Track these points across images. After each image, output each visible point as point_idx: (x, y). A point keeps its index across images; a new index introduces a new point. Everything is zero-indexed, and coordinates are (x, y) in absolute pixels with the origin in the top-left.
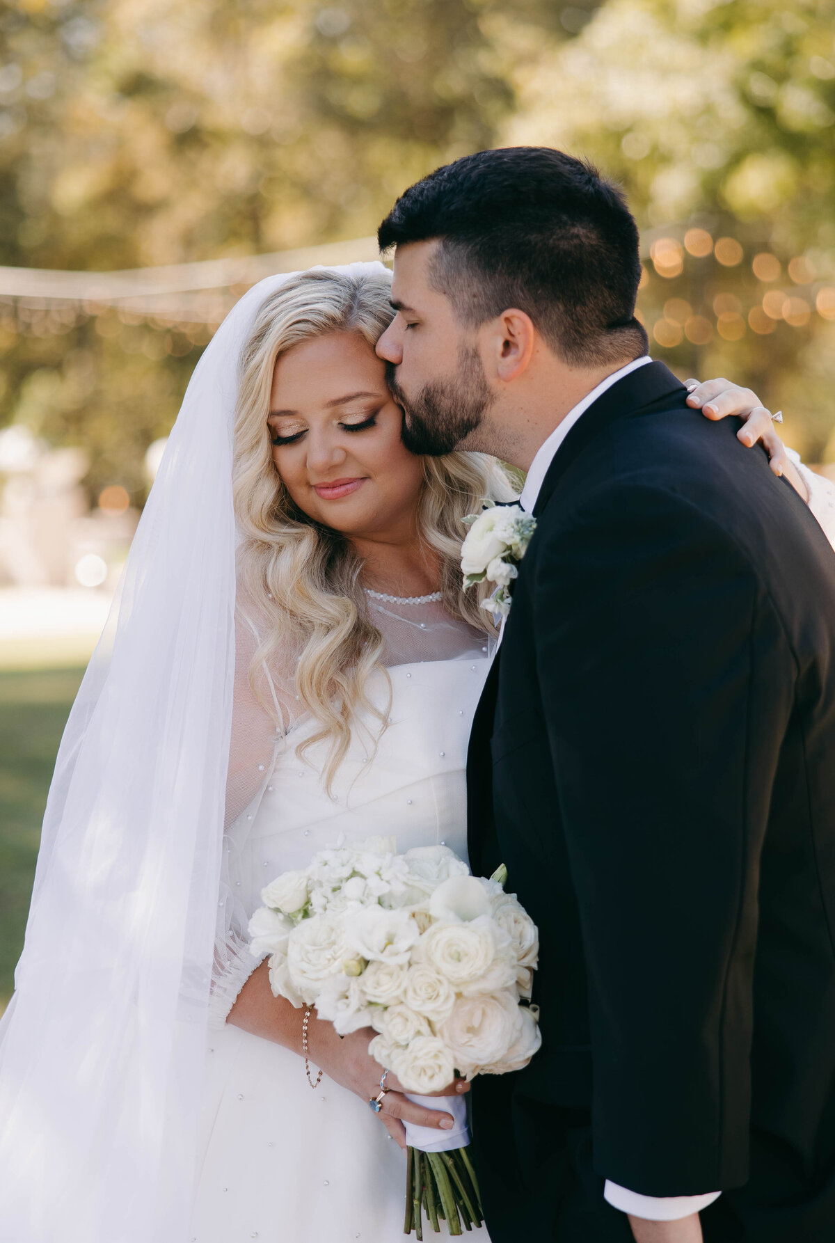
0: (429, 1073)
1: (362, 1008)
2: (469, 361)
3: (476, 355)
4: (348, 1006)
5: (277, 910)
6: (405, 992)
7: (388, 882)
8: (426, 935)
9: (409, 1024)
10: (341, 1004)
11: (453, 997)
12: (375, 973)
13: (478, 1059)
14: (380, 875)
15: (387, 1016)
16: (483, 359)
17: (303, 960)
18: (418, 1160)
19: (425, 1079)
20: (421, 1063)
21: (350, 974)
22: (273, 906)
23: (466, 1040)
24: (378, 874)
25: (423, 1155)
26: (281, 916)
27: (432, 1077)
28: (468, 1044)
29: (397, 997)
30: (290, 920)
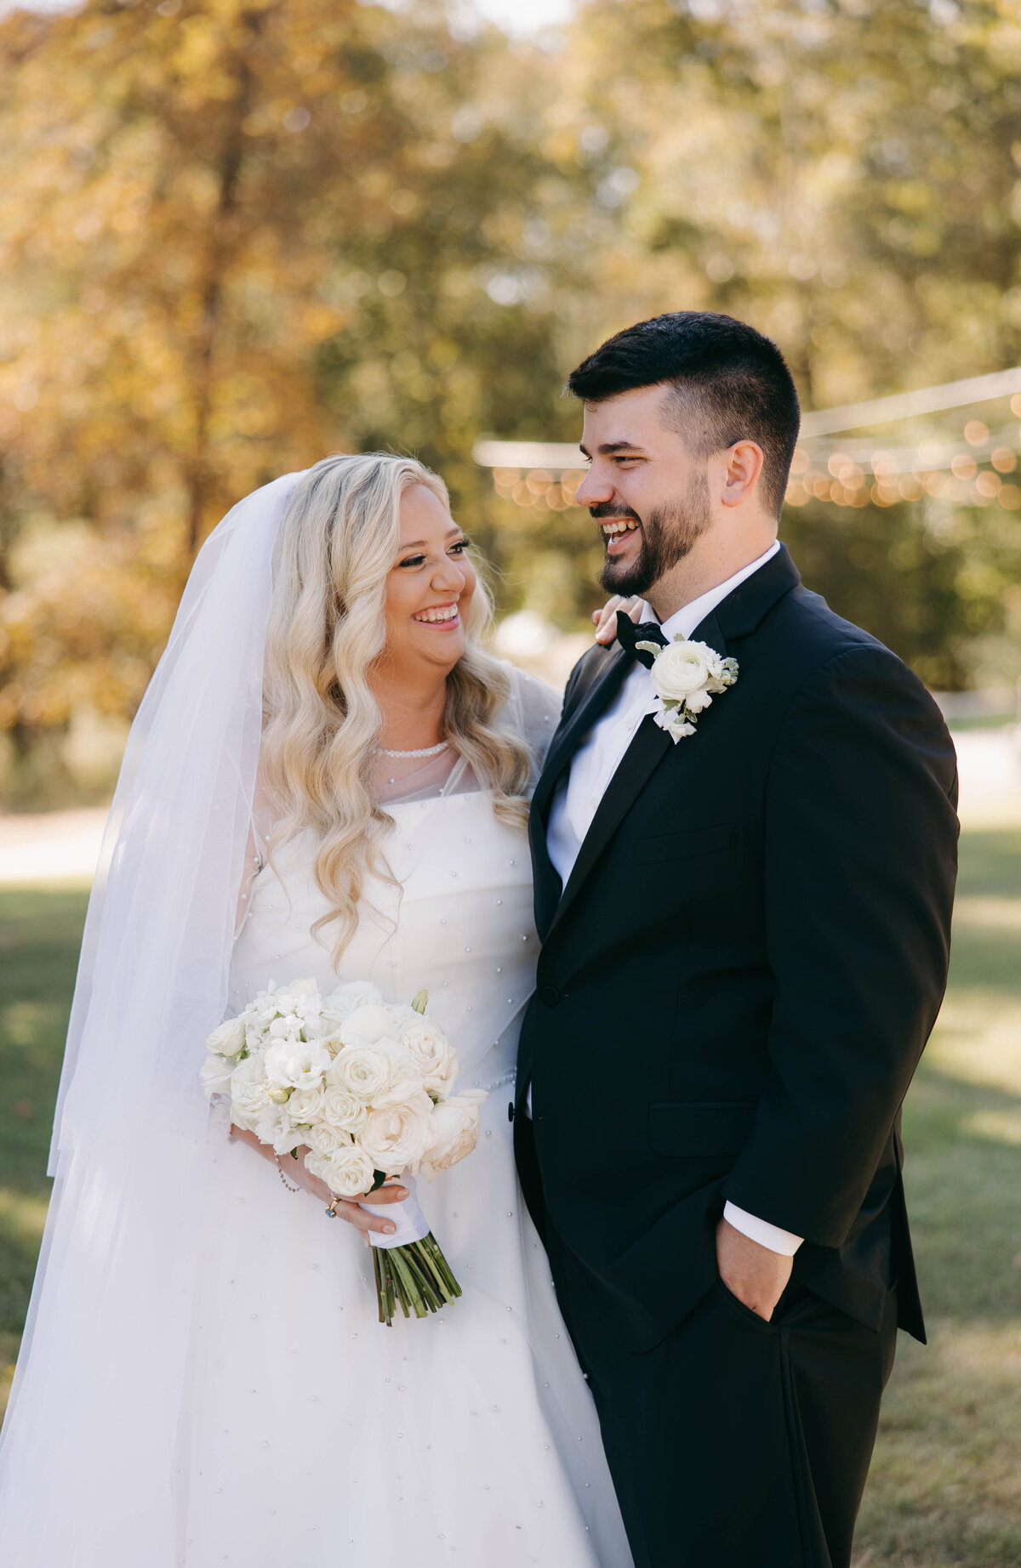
0: (353, 1178)
1: (295, 1130)
2: (698, 487)
3: (704, 481)
4: (281, 1129)
5: (221, 1055)
6: (324, 1110)
7: (302, 1019)
8: (336, 1059)
9: (332, 1138)
10: (276, 1130)
11: (365, 1110)
12: (298, 1098)
13: (398, 1161)
14: (296, 1014)
15: (313, 1133)
16: (710, 486)
17: (243, 1096)
18: (382, 1257)
19: (350, 1184)
20: (343, 1170)
21: (278, 1102)
22: (218, 1051)
23: (387, 1147)
24: (295, 1013)
25: (385, 1252)
26: (224, 1060)
27: (356, 1182)
28: (391, 1149)
29: (317, 1117)
30: (232, 1062)
